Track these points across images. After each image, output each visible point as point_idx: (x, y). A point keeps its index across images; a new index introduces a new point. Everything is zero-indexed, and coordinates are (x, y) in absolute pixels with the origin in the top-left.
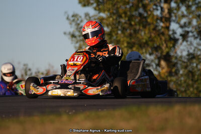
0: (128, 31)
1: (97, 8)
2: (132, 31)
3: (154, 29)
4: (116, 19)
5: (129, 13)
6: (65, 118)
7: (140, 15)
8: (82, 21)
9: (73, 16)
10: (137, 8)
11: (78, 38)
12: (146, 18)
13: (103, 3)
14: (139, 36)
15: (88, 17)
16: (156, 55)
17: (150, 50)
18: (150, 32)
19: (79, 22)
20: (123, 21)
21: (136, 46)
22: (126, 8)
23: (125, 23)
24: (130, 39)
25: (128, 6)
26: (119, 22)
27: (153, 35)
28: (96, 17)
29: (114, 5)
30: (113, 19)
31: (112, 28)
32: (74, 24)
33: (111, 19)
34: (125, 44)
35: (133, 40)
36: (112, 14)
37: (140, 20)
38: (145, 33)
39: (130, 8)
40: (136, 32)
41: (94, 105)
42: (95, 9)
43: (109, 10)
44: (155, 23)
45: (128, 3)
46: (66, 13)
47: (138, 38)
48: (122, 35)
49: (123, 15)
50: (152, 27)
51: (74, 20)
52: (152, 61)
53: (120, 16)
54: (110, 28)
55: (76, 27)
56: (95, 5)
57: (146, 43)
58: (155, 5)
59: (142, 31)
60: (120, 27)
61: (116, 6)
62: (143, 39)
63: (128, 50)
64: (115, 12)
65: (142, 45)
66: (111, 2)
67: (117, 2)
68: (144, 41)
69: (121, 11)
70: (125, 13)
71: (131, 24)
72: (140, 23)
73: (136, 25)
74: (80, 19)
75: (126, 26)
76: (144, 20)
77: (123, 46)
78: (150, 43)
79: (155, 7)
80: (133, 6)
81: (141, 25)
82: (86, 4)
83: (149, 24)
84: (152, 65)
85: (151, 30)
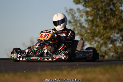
0: (104, 19)
1: (85, 5)
2: (106, 20)
3: (120, 18)
4: (96, 12)
5: (104, 8)
6: (65, 72)
7: (111, 9)
8: (75, 13)
9: (70, 10)
10: (109, 5)
11: (73, 24)
12: (114, 11)
13: (88, 2)
14: (110, 22)
15: (79, 11)
16: (121, 34)
17: (117, 31)
18: (117, 20)
19: (73, 14)
20: (100, 13)
21: (108, 28)
22: (102, 5)
23: (102, 14)
24: (105, 24)
25: (104, 4)
26: (98, 14)
27: (119, 22)
28: (84, 11)
29: (95, 3)
30: (94, 12)
31: (94, 17)
32: (70, 15)
33: (93, 12)
34: (102, 27)
35: (107, 25)
36: (94, 9)
37: (111, 13)
38: (114, 21)
39: (105, 5)
40: (108, 20)
41: (83, 65)
42: (83, 6)
43: (92, 7)
44: (120, 14)
45: (104, 2)
46: (65, 8)
47: (109, 23)
48: (100, 22)
49: (101, 10)
50: (118, 17)
51: (70, 13)
52: (118, 38)
53: (99, 10)
54: (92, 17)
55: (72, 17)
56: (83, 3)
57: (115, 27)
58: (121, 3)
59: (112, 19)
60: (98, 17)
61: (96, 4)
62: (113, 24)
63: (103, 31)
64: (95, 7)
65: (112, 28)
66: (93, 1)
67: (97, 1)
68: (113, 25)
69: (99, 7)
70: (102, 8)
71: (105, 15)
72: (111, 14)
73: (108, 15)
74: (74, 12)
75: (102, 16)
76: (113, 12)
77: (100, 29)
78: (117, 27)
79: (120, 5)
80: (106, 4)
81: (112, 15)
82: (78, 3)
83: (117, 15)
84: (118, 41)
85: (118, 19)
